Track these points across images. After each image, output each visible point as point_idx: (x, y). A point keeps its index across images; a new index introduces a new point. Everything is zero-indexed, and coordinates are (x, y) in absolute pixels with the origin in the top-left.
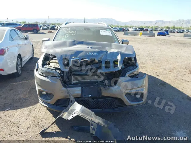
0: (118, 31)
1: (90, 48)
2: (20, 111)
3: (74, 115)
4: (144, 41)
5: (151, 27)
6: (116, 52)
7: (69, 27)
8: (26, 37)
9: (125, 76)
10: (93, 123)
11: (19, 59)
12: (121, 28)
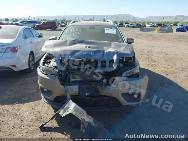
0: (134, 27)
1: (87, 47)
2: (26, 105)
3: (68, 113)
4: (161, 38)
5: (171, 22)
6: (113, 52)
7: (75, 26)
8: (40, 35)
9: (121, 76)
10: (84, 122)
11: (32, 56)
12: (137, 24)
